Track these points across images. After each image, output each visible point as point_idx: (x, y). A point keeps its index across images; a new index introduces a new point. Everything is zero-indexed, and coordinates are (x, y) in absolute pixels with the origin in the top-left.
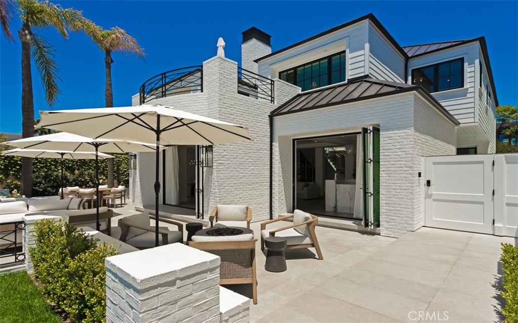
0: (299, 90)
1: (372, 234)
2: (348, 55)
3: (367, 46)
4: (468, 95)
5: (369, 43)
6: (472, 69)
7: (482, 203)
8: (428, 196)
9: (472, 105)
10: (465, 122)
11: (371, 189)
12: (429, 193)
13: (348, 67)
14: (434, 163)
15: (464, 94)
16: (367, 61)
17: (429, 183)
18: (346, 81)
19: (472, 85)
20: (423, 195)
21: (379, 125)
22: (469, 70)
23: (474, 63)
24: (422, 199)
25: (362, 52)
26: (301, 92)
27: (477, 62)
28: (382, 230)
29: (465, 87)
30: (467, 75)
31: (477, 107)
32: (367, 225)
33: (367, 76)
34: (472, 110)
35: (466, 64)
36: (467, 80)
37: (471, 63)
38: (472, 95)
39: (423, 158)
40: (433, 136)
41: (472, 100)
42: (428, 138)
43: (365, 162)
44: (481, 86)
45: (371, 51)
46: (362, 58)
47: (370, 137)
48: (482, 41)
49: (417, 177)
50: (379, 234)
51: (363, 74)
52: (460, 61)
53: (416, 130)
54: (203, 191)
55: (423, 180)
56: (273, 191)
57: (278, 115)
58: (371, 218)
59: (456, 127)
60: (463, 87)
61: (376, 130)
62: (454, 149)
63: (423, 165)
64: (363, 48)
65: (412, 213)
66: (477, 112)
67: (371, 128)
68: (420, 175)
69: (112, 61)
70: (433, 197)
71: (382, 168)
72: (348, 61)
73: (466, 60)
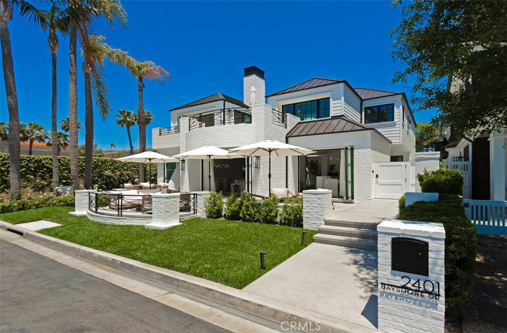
0: (299, 120)
1: (350, 203)
2: (331, 102)
3: (343, 98)
4: (397, 126)
5: (344, 96)
6: (399, 111)
7: (401, 185)
8: (377, 183)
9: (398, 132)
10: (395, 141)
11: (350, 179)
12: (378, 181)
13: (331, 109)
14: (380, 166)
15: (394, 125)
16: (343, 107)
17: (377, 176)
18: (330, 117)
19: (398, 120)
20: (375, 182)
21: (353, 146)
22: (397, 111)
24: (374, 184)
25: (339, 101)
26: (300, 121)
27: (401, 107)
28: (355, 200)
29: (395, 121)
30: (396, 114)
31: (401, 133)
32: (347, 198)
33: (343, 116)
34: (398, 135)
35: (395, 108)
36: (396, 117)
37: (398, 107)
38: (398, 126)
39: (374, 164)
40: (378, 151)
41: (398, 129)
42: (376, 152)
43: (346, 165)
44: (403, 121)
45: (345, 101)
46: (340, 105)
47: (349, 152)
48: (403, 94)
49: (372, 173)
50: (353, 203)
51: (340, 114)
52: (392, 106)
53: (372, 149)
54: (251, 182)
55: (375, 175)
56: (288, 183)
57: (291, 137)
58: (350, 194)
59: (390, 145)
60: (393, 120)
61: (352, 149)
62: (389, 157)
63: (375, 166)
64: (341, 99)
65: (370, 191)
66: (401, 136)
67: (350, 148)
68: (373, 172)
69: (144, 86)
70: (380, 183)
71: (355, 168)
72: (332, 106)
73: (395, 105)
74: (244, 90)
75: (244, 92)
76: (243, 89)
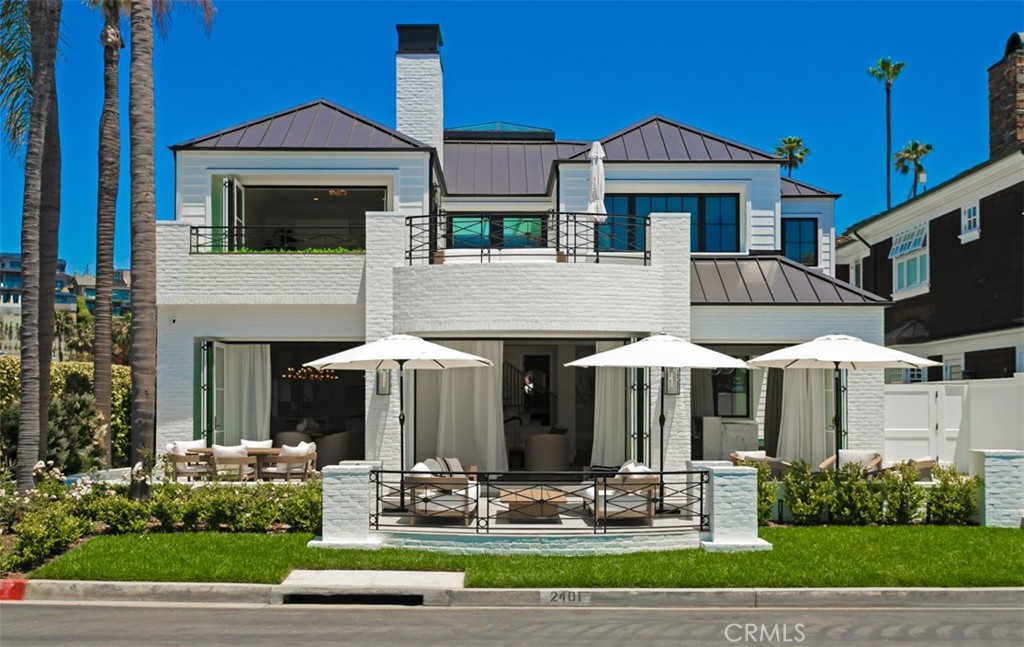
2: (750, 211)
3: (778, 206)
6: (828, 241)
7: (927, 439)
13: (750, 229)
16: (777, 228)
18: (747, 253)
19: (827, 265)
23: (829, 232)
25: (769, 212)
29: (820, 266)
30: (821, 248)
33: (779, 252)
35: (820, 232)
36: (822, 256)
37: (827, 232)
46: (770, 221)
51: (772, 249)
54: (649, 436)
60: (816, 265)
64: (773, 208)
71: (850, 399)
72: (750, 220)
73: (819, 223)
74: (398, 102)
75: (398, 108)
76: (394, 99)
